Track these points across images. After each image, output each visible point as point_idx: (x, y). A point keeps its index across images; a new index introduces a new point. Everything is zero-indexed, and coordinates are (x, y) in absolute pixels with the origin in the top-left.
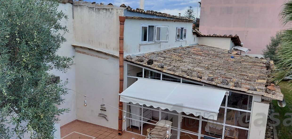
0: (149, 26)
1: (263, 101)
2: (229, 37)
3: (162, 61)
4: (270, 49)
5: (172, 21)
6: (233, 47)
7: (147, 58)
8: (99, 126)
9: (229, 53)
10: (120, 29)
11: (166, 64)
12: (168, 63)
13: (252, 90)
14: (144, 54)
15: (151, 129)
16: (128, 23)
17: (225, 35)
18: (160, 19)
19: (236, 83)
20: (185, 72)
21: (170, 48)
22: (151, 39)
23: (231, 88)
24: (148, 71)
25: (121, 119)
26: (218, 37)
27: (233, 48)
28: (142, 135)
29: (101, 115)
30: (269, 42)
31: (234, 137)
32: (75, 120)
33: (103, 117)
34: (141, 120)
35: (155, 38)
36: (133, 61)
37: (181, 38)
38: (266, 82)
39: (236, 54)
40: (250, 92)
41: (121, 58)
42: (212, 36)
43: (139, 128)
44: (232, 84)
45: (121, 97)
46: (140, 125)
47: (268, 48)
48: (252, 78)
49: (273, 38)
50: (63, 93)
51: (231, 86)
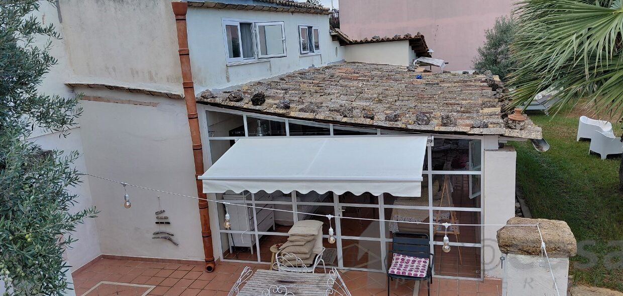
0: (241, 24)
1: (502, 146)
2: (404, 39)
3: (282, 95)
4: (486, 56)
5: (288, 11)
6: (414, 60)
7: (249, 94)
8: (158, 260)
9: (409, 70)
10: (179, 30)
11: (292, 101)
12: (297, 99)
13: (479, 127)
14: (239, 86)
15: (279, 244)
16: (193, 18)
17: (396, 36)
18: (262, 8)
19: (445, 117)
20: (338, 111)
21: (291, 71)
22: (249, 54)
23: (437, 129)
24: (256, 119)
25: (207, 236)
26: (383, 41)
27: (416, 61)
28: (259, 262)
29: (160, 236)
30: (482, 42)
31: (453, 231)
32: (100, 258)
33: (165, 238)
34: (253, 230)
35: (258, 49)
36: (218, 101)
37: (311, 50)
38: (500, 111)
39: (425, 71)
40: (476, 131)
41: (189, 98)
42: (372, 42)
43: (250, 251)
44: (435, 122)
45: (206, 184)
46: (252, 242)
47: (483, 54)
48: (470, 108)
49: (490, 31)
50: (70, 181)
51: (435, 125)
